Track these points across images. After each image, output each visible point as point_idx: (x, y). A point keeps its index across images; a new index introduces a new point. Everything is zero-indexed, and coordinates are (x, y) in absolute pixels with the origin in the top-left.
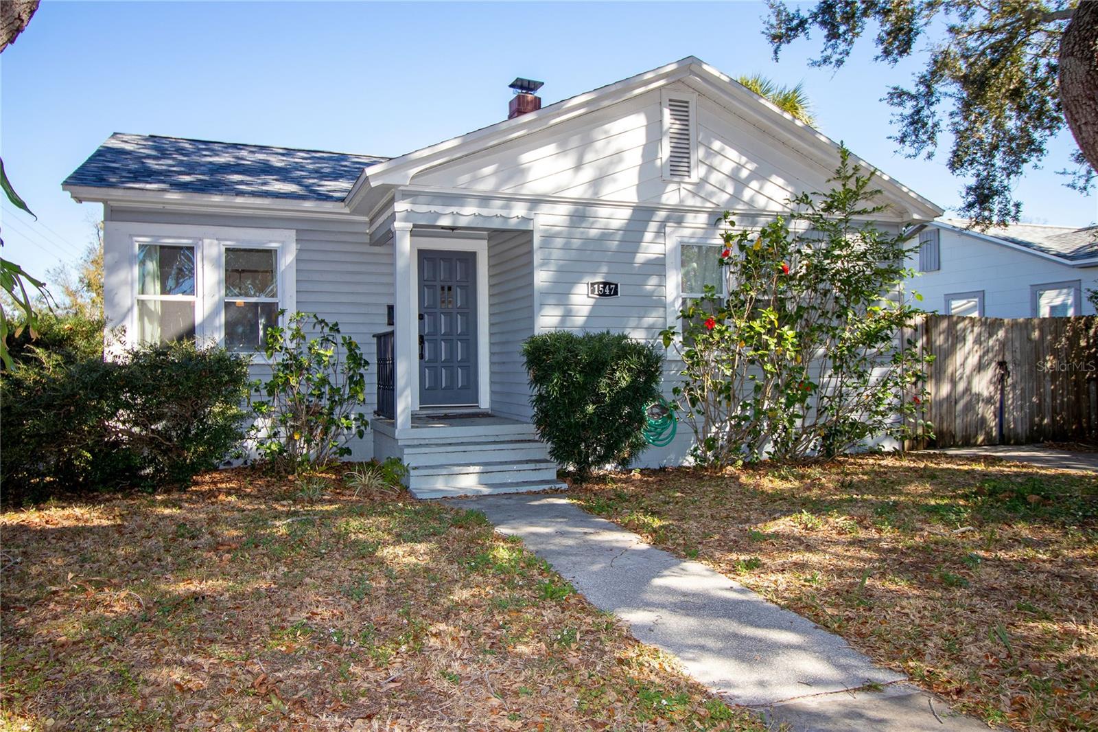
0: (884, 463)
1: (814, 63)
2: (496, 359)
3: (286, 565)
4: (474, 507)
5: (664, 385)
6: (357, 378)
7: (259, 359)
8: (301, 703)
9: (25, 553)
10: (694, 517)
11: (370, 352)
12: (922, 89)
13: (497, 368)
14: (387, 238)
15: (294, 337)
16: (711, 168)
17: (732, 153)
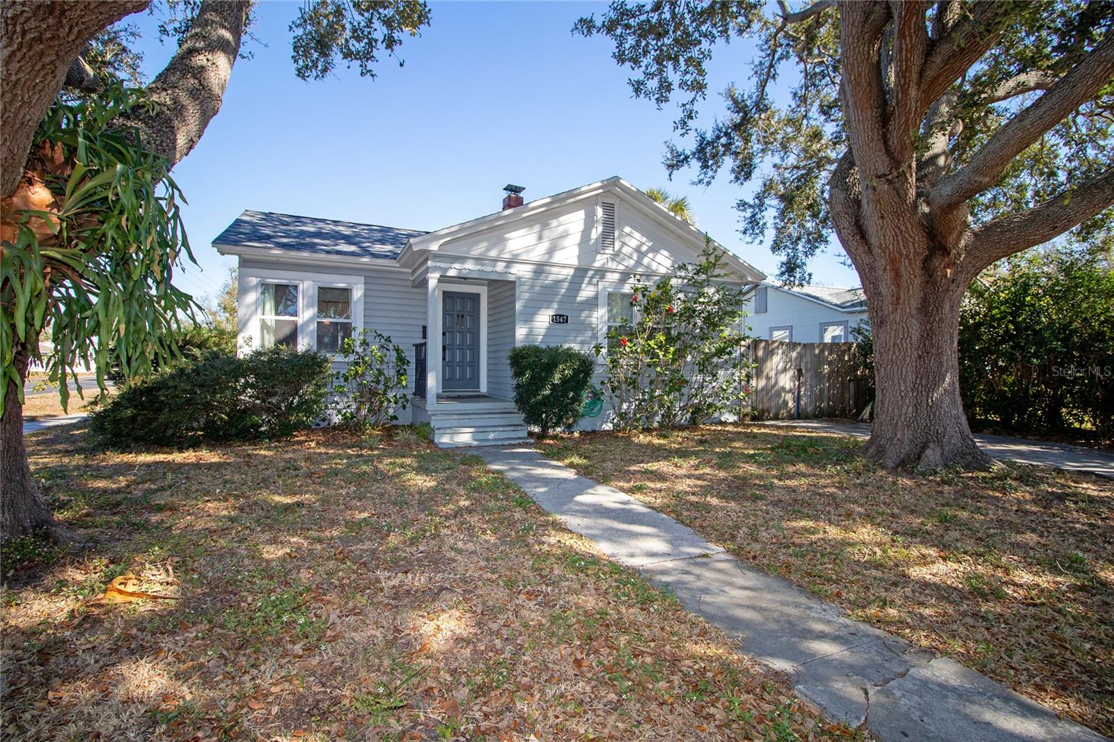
0: (727, 429)
1: (693, 183)
2: (491, 361)
3: (355, 486)
4: (475, 453)
5: (594, 380)
6: (402, 371)
7: (339, 358)
8: (365, 564)
9: (187, 478)
10: (611, 460)
11: (411, 355)
12: (757, 201)
13: (492, 367)
14: (424, 283)
15: (362, 344)
16: (624, 244)
17: (637, 235)
